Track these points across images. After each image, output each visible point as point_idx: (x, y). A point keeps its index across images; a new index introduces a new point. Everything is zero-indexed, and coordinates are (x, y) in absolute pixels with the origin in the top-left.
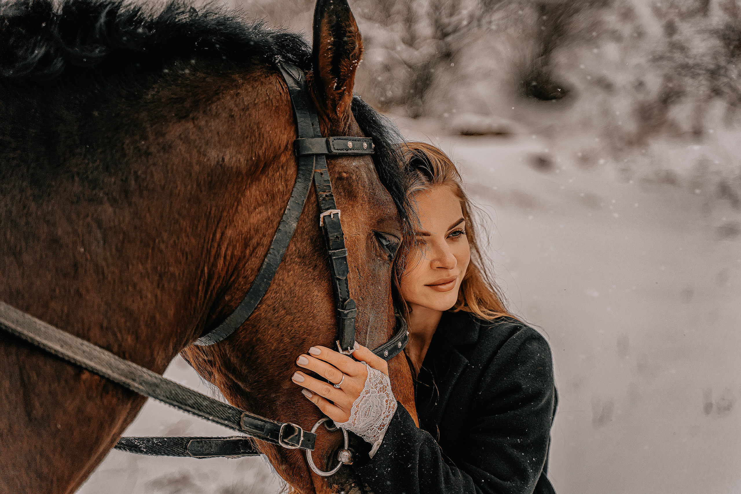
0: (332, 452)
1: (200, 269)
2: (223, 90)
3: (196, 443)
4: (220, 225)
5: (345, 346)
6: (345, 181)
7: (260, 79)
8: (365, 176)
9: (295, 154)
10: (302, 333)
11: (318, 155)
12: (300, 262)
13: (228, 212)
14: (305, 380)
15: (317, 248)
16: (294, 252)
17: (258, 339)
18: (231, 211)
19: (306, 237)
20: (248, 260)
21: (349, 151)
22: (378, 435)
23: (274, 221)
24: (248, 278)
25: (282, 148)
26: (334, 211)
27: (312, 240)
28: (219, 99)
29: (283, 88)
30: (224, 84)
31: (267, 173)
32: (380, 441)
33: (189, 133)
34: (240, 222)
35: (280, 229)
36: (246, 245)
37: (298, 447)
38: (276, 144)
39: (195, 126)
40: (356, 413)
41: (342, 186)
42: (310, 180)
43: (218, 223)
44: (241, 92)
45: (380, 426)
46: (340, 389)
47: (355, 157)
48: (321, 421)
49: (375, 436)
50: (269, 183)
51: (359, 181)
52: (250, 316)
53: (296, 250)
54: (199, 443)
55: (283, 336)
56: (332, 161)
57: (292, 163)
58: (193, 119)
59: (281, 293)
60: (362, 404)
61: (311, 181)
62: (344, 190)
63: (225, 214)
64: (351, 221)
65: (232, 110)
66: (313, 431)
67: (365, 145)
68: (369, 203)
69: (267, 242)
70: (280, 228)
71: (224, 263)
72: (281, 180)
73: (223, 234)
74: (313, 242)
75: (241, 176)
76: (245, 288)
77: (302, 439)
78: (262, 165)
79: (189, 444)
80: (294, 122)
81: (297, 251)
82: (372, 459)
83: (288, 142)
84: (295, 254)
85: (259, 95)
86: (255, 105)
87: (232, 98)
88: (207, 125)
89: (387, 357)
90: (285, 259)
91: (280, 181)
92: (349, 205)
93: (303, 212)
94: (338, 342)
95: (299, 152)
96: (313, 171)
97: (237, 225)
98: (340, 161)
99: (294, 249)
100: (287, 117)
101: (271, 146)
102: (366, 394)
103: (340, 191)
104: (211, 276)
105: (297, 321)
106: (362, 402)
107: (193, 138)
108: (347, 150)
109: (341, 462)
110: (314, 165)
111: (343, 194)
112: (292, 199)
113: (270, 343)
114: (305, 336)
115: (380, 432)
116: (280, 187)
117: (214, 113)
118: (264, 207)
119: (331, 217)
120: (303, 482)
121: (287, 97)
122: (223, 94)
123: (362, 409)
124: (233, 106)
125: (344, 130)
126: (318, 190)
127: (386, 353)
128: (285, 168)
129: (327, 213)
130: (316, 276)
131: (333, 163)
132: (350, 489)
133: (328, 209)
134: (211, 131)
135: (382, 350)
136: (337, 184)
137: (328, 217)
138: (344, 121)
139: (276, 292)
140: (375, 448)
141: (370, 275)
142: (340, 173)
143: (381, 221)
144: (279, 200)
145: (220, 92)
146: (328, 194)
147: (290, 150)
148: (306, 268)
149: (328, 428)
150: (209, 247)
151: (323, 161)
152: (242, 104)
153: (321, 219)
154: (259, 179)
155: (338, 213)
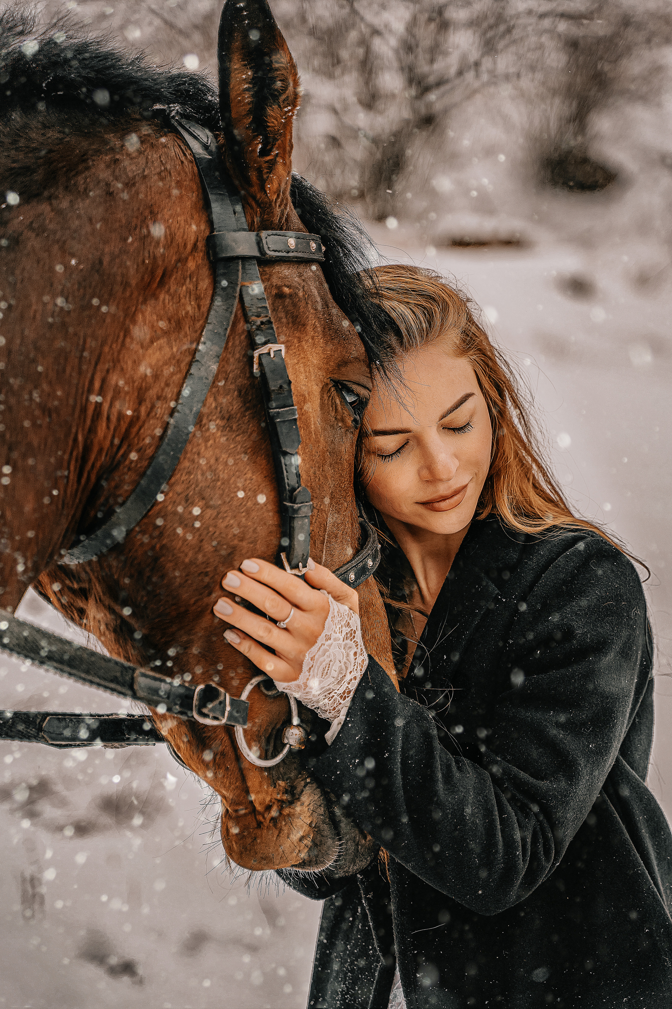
0: (272, 730)
1: (72, 436)
2: (92, 156)
3: (56, 722)
4: (99, 367)
5: (294, 562)
6: (288, 300)
7: (149, 141)
8: (316, 293)
9: (209, 258)
10: (231, 538)
11: (245, 259)
12: (224, 427)
13: (111, 347)
14: (233, 613)
15: (248, 405)
16: (215, 411)
17: (163, 547)
18: (114, 346)
19: (233, 387)
20: (144, 422)
21: (291, 254)
22: (340, 707)
23: (182, 362)
24: (145, 451)
25: (189, 247)
26: (274, 347)
27: (240, 391)
28: (88, 168)
29: (185, 155)
30: (94, 147)
31: (167, 286)
32: (342, 717)
33: (44, 219)
34: (130, 363)
35: (191, 374)
36: (140, 401)
37: (224, 721)
38: (180, 240)
39: (52, 210)
40: (310, 669)
41: (283, 307)
42: (235, 297)
43: (96, 364)
44: (121, 157)
45: (344, 692)
46: (286, 629)
47: (299, 265)
48: (255, 681)
49: (334, 709)
50: (171, 304)
51: (308, 299)
52: (149, 510)
53: (216, 408)
54: (60, 722)
55: (202, 541)
56: (266, 269)
57: (205, 272)
58: (50, 198)
59: (196, 475)
60: (320, 656)
61: (237, 300)
62: (287, 313)
63: (106, 349)
64: (298, 363)
65: (110, 184)
66: (244, 696)
67: (313, 245)
68: (324, 336)
69: (172, 395)
70: (192, 371)
71: (108, 427)
72: (190, 298)
73: (104, 381)
74: (242, 393)
75: (129, 290)
76: (141, 467)
77: (228, 708)
78: (160, 272)
79: (45, 723)
80: (206, 206)
81: (219, 409)
82: (331, 745)
83: (198, 238)
84: (216, 414)
85: (150, 164)
86: (145, 177)
87: (108, 166)
88: (72, 206)
89: (353, 583)
90: (201, 421)
91: (187, 299)
92: (295, 337)
93: (226, 348)
94: (283, 556)
95: (215, 254)
96: (239, 283)
97: (125, 367)
98: (277, 269)
99: (214, 405)
100: (194, 199)
101: (172, 242)
102: (327, 640)
103: (279, 315)
104: (87, 448)
105: (224, 518)
106: (320, 653)
107: (51, 226)
108: (288, 252)
109: (288, 746)
110: (240, 274)
111: (284, 320)
112: (208, 327)
113: (183, 552)
114: (236, 542)
115: (341, 701)
116: (189, 308)
117: (82, 190)
118: (165, 340)
119: (270, 355)
120: (230, 778)
121: (192, 167)
122: (93, 161)
123: (318, 664)
124: (111, 178)
125: (280, 221)
126: (250, 314)
127: (352, 576)
128: (194, 279)
129: (264, 350)
130: (249, 448)
131: (268, 272)
132: (305, 787)
133: (265, 343)
134: (79, 217)
135: (346, 572)
136: (275, 305)
137: (266, 355)
138: (280, 206)
139: (189, 473)
140: (335, 728)
141: (327, 451)
142: (279, 288)
143: (343, 363)
144: (188, 329)
145: (88, 159)
146: (264, 320)
147: (201, 251)
148: (233, 437)
149: (266, 692)
150: (84, 401)
151: (255, 269)
152: (124, 176)
153: (255, 360)
154: (155, 296)
155: (281, 350)
